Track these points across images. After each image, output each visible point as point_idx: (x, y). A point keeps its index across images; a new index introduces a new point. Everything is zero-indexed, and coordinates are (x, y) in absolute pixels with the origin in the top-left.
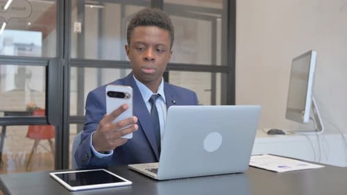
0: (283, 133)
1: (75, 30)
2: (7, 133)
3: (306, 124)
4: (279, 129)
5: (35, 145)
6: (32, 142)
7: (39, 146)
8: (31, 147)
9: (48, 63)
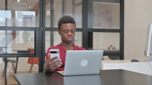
0: (139, 61)
1: (47, 15)
2: (19, 61)
3: (148, 57)
4: (136, 59)
5: (32, 67)
6: (30, 65)
7: (33, 67)
8: (30, 68)
9: (35, 30)
